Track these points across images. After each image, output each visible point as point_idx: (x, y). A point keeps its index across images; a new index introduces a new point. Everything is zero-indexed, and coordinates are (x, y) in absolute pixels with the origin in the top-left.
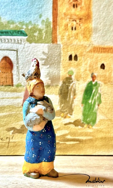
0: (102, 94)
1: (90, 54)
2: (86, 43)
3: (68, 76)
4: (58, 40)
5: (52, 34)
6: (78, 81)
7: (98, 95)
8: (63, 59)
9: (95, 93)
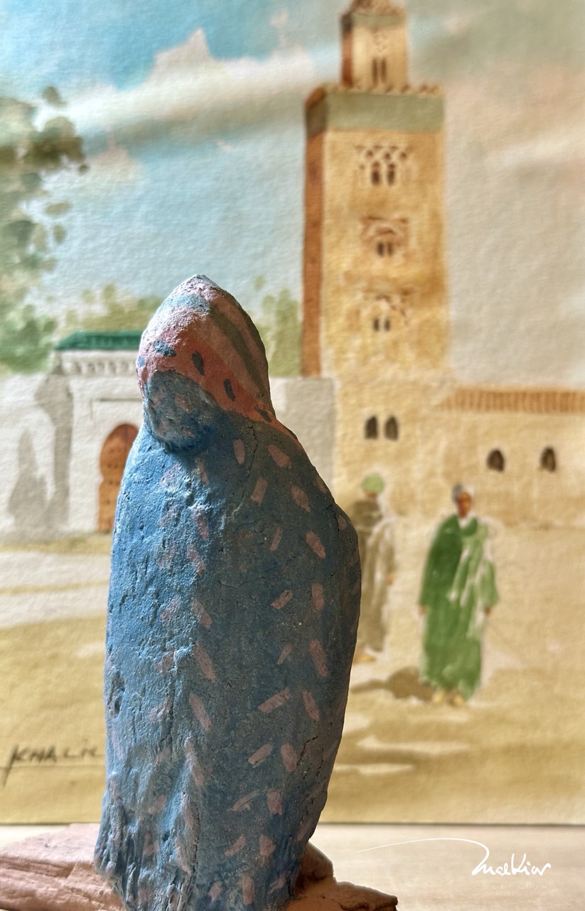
0: (498, 564)
1: (445, 415)
2: (429, 376)
3: (361, 495)
4: (325, 365)
5: (302, 342)
6: (401, 513)
7: (482, 571)
8: (345, 435)
9: (472, 564)
